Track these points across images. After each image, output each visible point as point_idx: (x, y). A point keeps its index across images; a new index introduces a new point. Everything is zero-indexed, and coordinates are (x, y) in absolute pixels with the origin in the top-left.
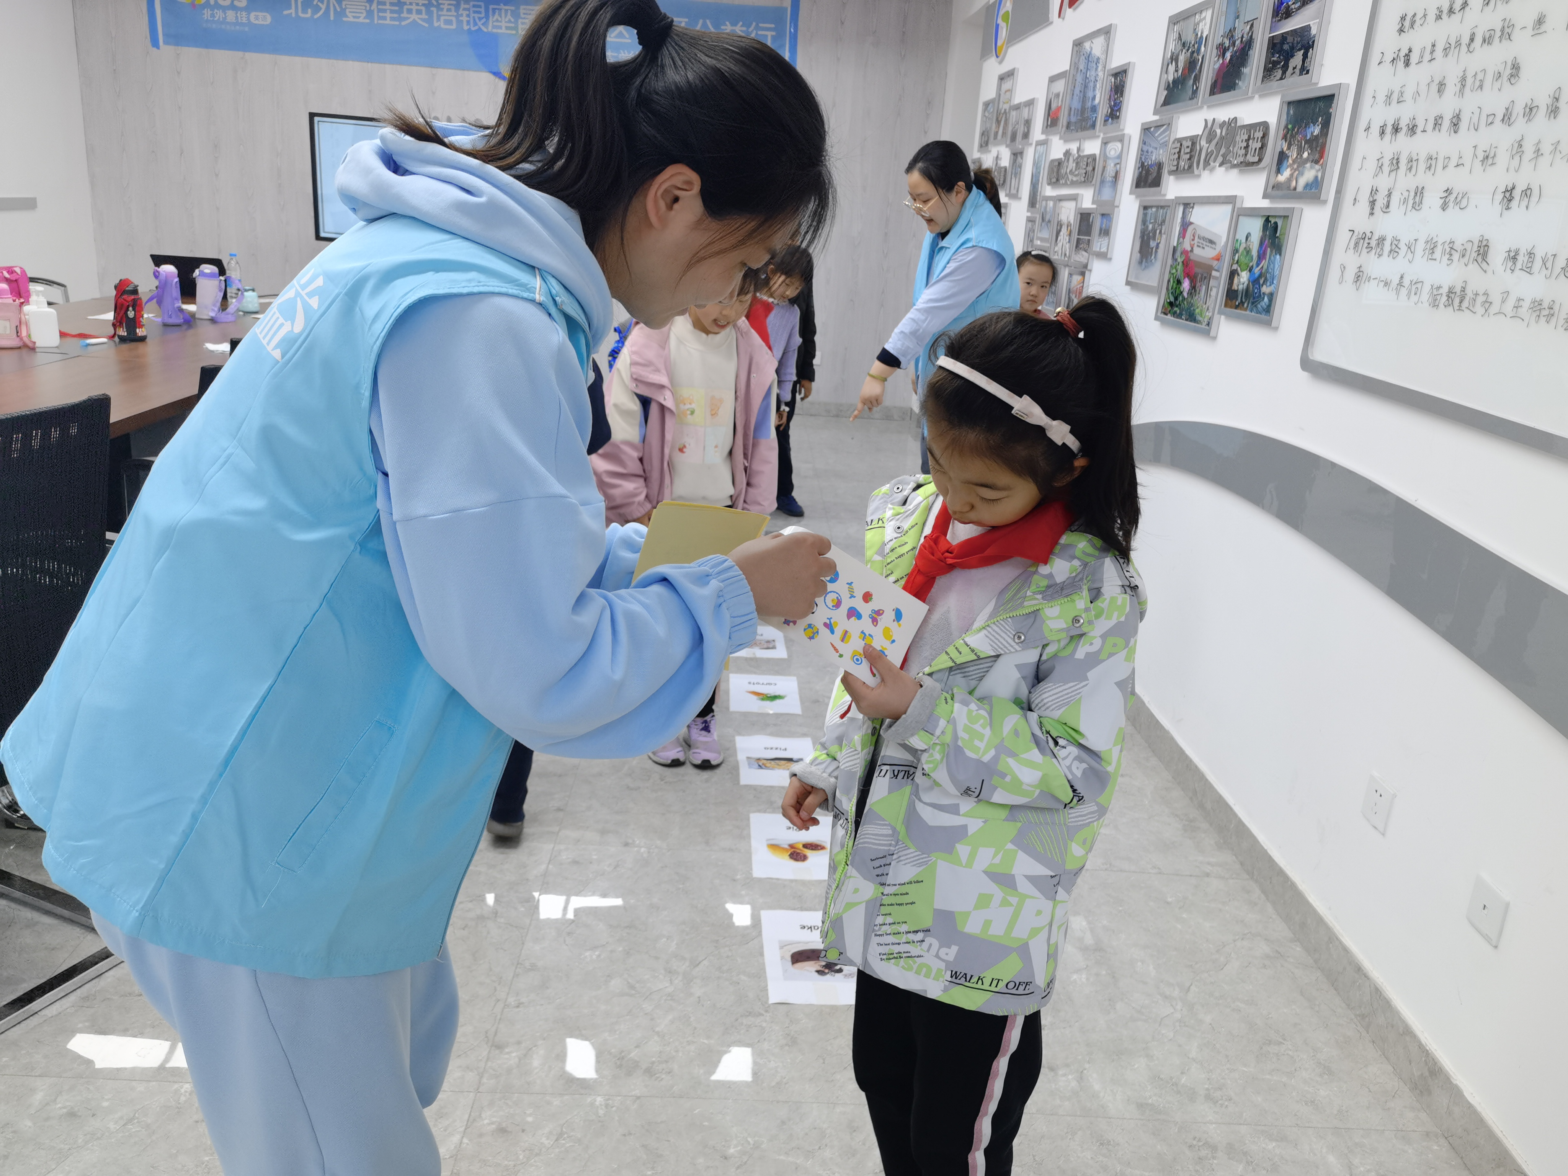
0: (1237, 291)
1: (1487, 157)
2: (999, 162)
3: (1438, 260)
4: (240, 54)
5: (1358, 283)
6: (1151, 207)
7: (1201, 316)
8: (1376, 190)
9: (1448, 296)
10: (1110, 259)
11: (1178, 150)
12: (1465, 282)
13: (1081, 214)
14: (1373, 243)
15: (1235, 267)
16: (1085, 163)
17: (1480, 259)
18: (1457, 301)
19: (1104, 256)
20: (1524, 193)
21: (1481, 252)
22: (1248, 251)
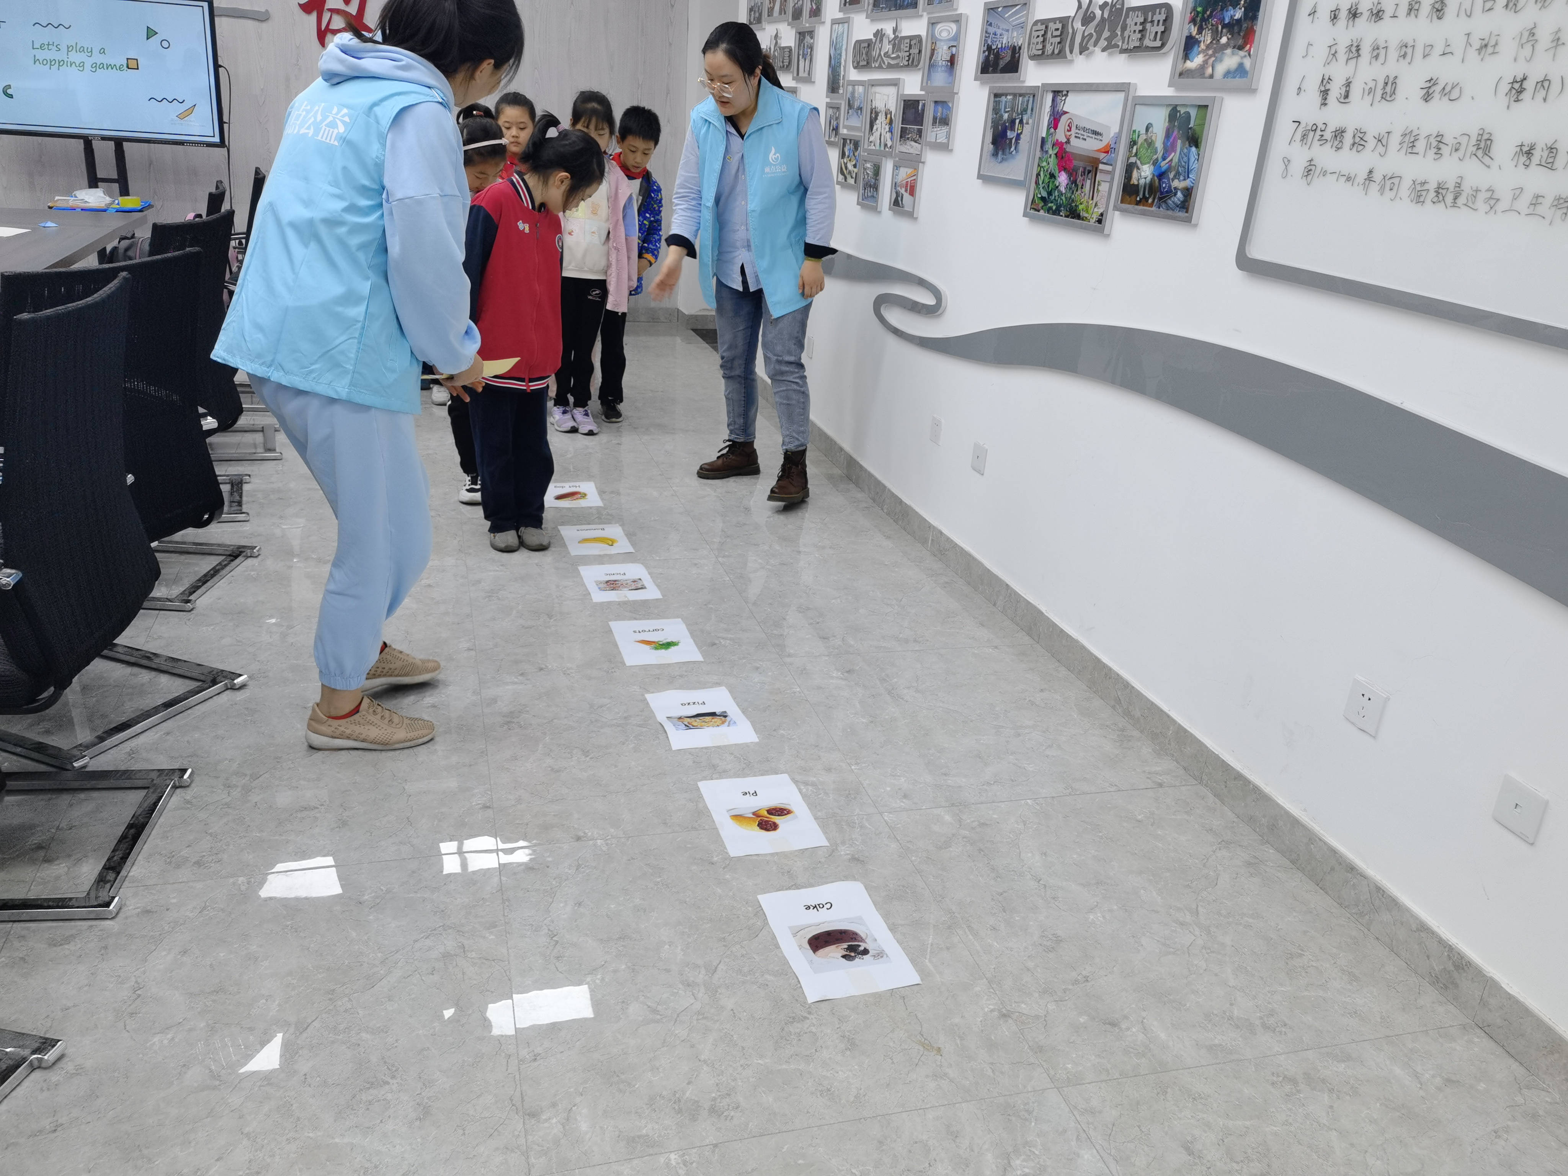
0: (1138, 185)
1: (1486, 46)
2: (779, 41)
3: (1422, 152)
5: (1310, 177)
6: (1006, 95)
7: (1087, 212)
8: (1329, 79)
9: (1437, 192)
10: (952, 150)
11: (1043, 32)
12: (1461, 177)
13: (904, 101)
14: (1328, 135)
15: (1133, 160)
16: (908, 45)
17: (1480, 153)
18: (1449, 198)
19: (945, 147)
20: (1539, 85)
21: (1482, 145)
22: (1150, 143)
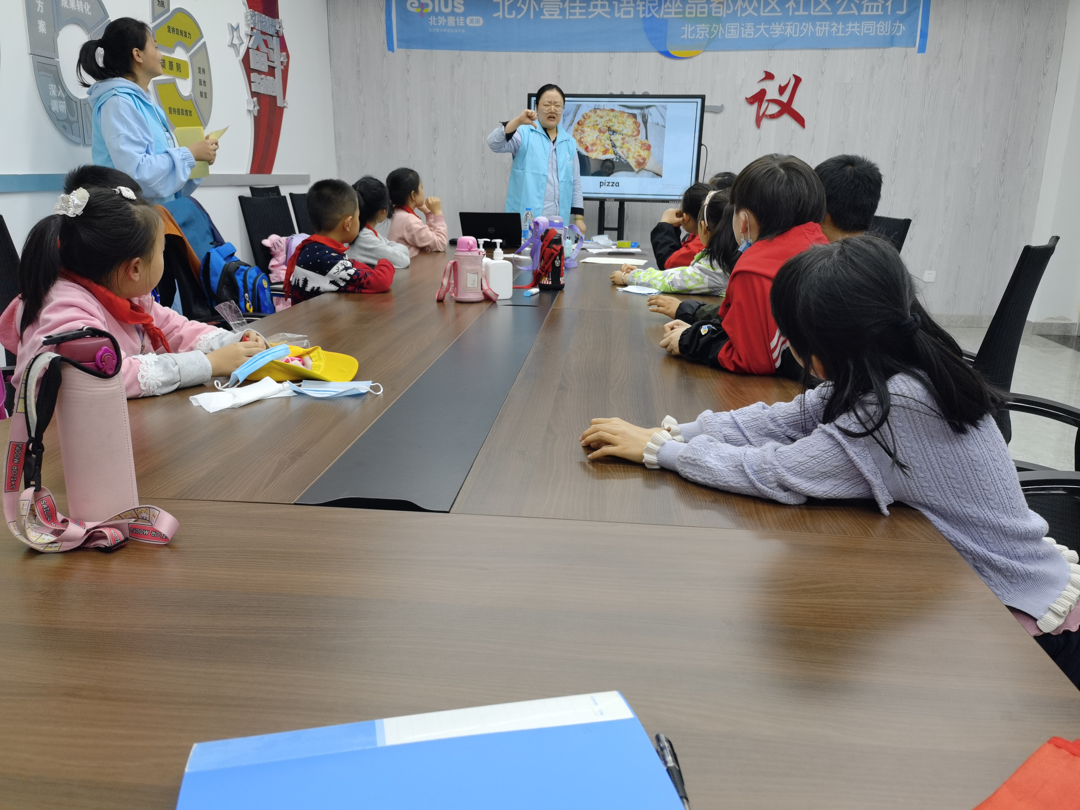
4: (457, 52)
